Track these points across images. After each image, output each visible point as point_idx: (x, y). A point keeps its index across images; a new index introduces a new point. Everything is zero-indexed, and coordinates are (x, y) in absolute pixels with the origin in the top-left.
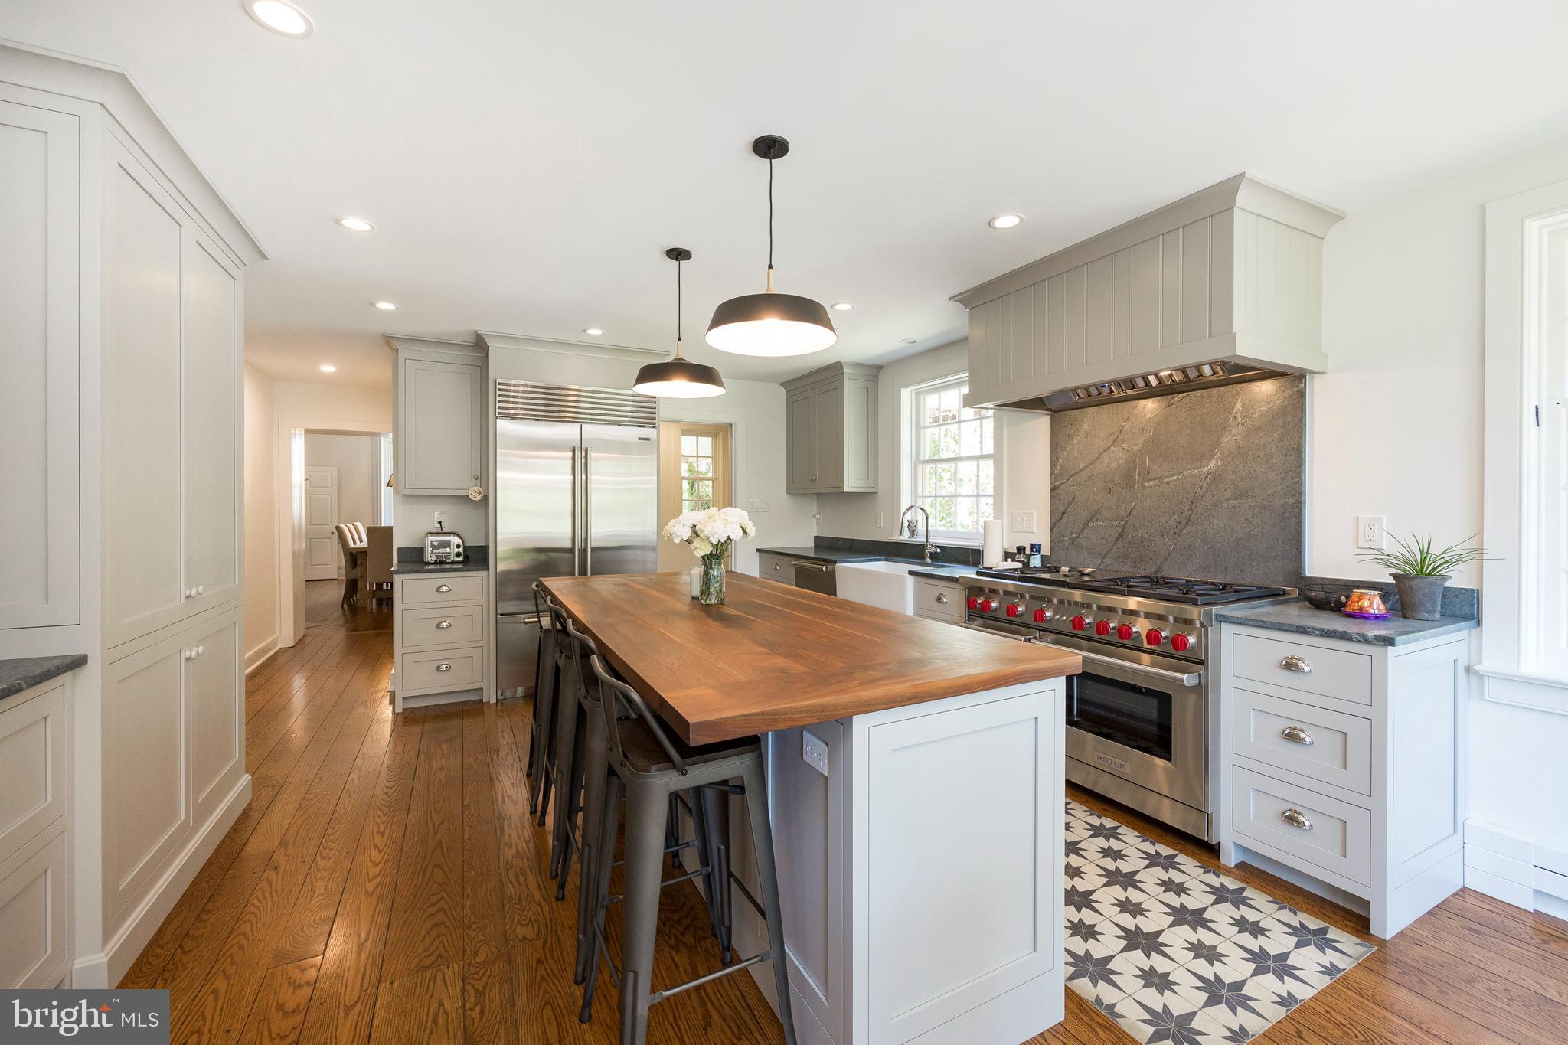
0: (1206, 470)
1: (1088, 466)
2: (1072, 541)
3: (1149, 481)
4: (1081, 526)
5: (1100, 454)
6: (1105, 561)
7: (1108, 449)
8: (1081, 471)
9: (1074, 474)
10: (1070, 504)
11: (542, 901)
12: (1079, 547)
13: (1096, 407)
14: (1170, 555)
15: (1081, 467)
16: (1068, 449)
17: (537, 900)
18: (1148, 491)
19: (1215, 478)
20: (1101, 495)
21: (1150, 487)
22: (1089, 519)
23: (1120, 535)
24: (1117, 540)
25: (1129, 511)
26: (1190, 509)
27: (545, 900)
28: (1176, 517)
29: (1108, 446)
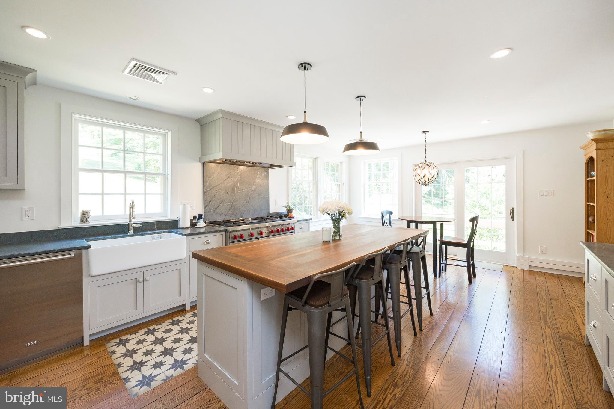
0: (253, 188)
1: (220, 184)
2: (214, 212)
3: (239, 190)
4: (217, 206)
5: (224, 181)
6: (226, 217)
7: (227, 179)
8: (217, 186)
9: (214, 187)
10: (213, 198)
11: (405, 360)
12: (217, 213)
13: (222, 164)
14: (245, 212)
15: (217, 184)
16: (212, 177)
17: (406, 362)
18: (238, 193)
19: (255, 190)
20: (224, 195)
21: (240, 192)
22: (220, 203)
23: (231, 207)
24: (230, 209)
25: (233, 200)
26: (249, 199)
27: (404, 360)
28: (246, 201)
29: (227, 178)
